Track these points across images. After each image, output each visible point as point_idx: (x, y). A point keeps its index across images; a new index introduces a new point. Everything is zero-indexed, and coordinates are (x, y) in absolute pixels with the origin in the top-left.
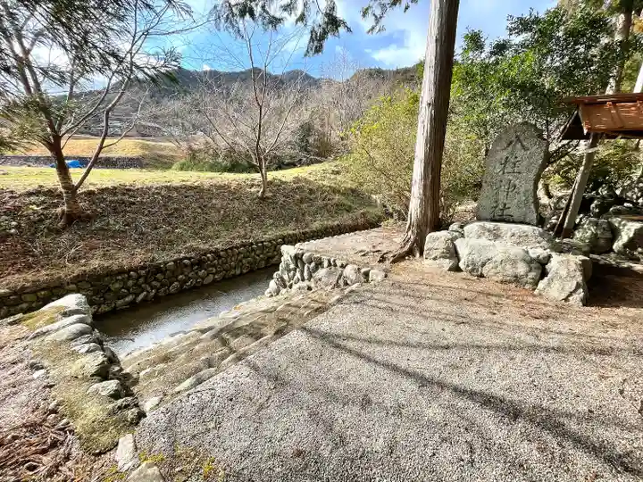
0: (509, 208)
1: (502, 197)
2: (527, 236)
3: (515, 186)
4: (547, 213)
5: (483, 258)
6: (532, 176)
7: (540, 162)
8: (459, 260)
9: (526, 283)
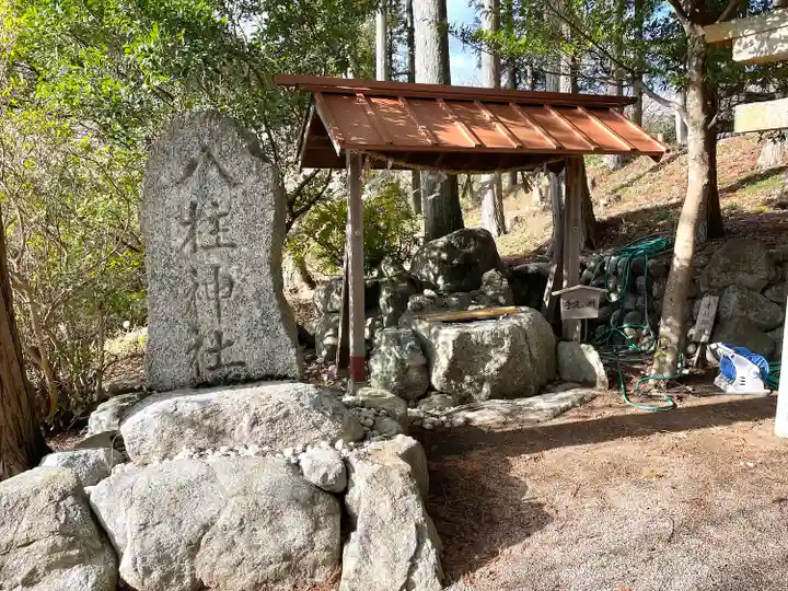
0: (230, 343)
1: (206, 319)
2: (286, 415)
3: (231, 284)
4: (314, 326)
5: (189, 531)
6: (262, 254)
7: (271, 215)
8: (117, 557)
9: (315, 566)
